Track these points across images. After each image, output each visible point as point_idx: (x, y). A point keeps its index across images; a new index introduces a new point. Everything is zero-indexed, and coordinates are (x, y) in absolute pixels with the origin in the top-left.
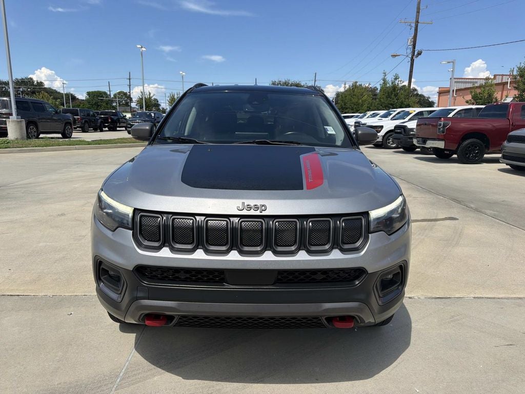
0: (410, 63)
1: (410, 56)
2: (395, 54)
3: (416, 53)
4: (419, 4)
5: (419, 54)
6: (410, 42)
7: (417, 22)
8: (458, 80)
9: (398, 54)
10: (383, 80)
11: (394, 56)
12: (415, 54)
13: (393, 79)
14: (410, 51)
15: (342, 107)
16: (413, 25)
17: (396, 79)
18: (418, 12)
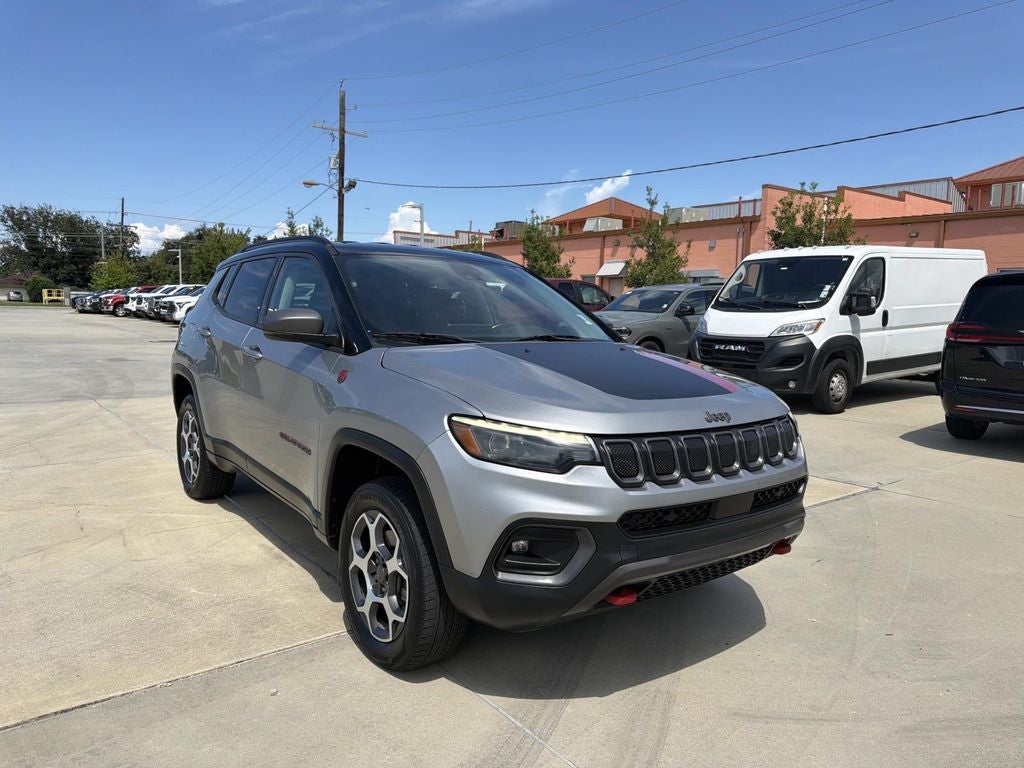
0: (337, 200)
1: (337, 188)
2: (310, 181)
3: (346, 183)
4: (342, 100)
5: (352, 185)
6: (333, 163)
7: (342, 131)
8: (406, 235)
9: (315, 182)
10: (289, 226)
11: (308, 184)
12: (344, 187)
13: (312, 226)
14: (334, 179)
15: (203, 272)
16: (337, 134)
17: (317, 226)
18: (343, 113)
